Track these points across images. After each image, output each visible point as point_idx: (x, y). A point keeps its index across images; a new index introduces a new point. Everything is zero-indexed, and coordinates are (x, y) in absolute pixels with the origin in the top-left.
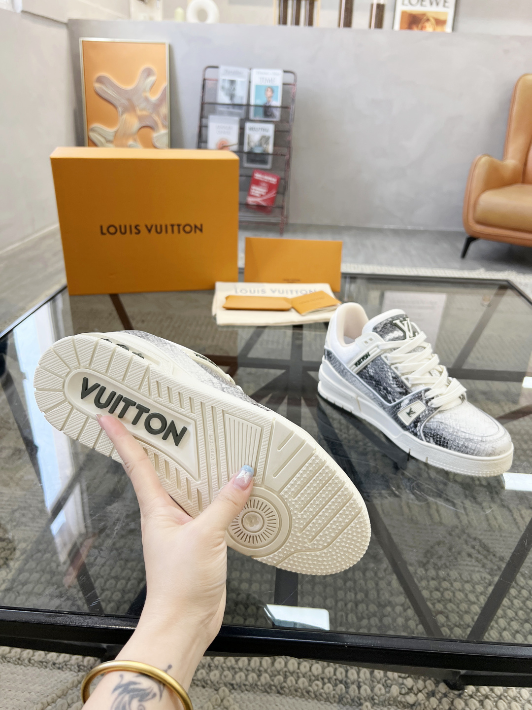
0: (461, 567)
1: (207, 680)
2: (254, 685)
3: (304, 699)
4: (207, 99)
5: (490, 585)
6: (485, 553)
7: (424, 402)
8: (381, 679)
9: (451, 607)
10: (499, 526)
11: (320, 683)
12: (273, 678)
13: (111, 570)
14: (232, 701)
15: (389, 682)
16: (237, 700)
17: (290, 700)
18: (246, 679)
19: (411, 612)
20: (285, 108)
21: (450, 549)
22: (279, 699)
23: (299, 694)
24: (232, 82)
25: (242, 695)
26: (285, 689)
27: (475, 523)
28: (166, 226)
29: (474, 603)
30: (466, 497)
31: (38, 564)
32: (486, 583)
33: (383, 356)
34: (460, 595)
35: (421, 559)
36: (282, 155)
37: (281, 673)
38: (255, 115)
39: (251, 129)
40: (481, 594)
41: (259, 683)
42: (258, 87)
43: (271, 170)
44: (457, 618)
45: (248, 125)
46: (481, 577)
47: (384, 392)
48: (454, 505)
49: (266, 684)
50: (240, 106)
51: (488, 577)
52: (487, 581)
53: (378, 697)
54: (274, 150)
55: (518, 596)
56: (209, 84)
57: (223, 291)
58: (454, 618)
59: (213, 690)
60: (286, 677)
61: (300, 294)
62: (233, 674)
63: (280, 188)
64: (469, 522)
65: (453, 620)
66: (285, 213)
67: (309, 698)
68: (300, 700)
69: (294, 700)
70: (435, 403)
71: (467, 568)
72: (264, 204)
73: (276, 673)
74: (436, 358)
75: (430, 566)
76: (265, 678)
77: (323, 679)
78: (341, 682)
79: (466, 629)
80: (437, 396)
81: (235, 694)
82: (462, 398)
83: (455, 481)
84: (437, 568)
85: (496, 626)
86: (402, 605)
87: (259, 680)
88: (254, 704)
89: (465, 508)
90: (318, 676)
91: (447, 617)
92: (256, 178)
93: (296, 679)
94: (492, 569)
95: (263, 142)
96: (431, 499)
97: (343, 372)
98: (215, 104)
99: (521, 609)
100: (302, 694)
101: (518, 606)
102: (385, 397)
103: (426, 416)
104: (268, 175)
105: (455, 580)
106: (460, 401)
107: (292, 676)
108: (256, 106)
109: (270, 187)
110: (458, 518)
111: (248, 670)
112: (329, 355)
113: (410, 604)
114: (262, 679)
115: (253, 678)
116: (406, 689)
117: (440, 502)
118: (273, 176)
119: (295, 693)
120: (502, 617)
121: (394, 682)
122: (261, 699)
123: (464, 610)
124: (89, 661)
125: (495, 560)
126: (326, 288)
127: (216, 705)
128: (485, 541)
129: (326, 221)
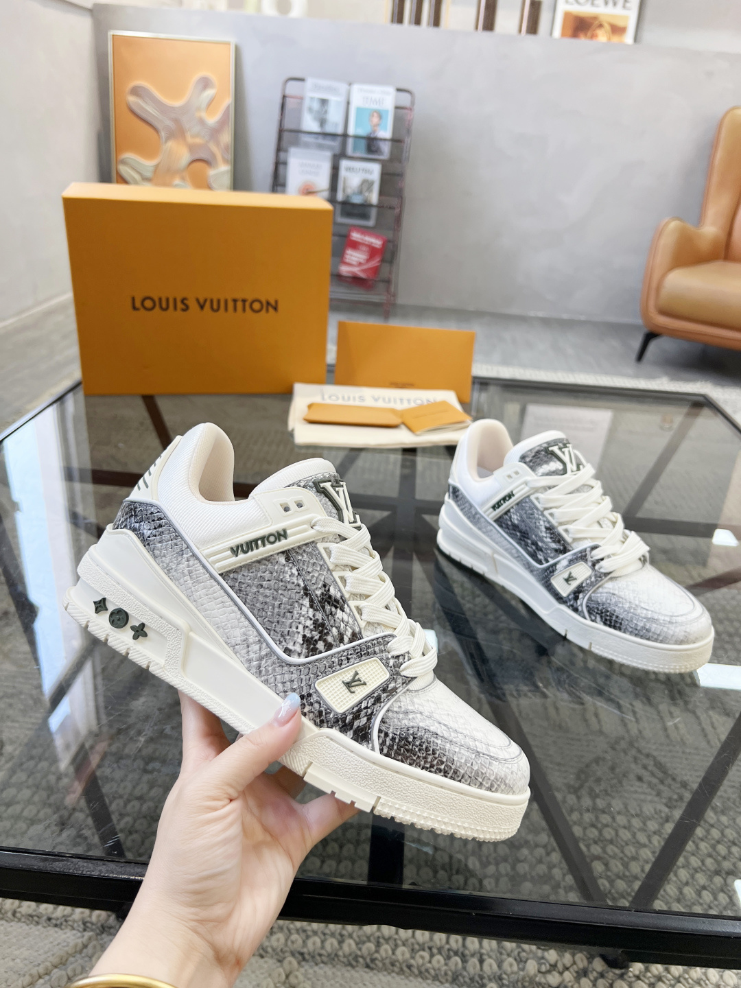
0: (626, 795)
1: (267, 947)
2: (333, 956)
3: (403, 977)
4: (288, 125)
5: (667, 821)
6: (660, 775)
7: (590, 564)
8: (512, 951)
9: (613, 851)
10: (682, 739)
11: (426, 955)
12: (360, 946)
13: (134, 787)
14: (301, 978)
15: (523, 954)
16: (310, 976)
17: (384, 978)
18: (323, 947)
19: (556, 857)
20: (396, 141)
21: (612, 769)
22: (368, 976)
23: (396, 969)
24: (324, 102)
25: (316, 968)
26: (377, 962)
27: (647, 733)
28: (226, 301)
29: (644, 846)
30: (637, 696)
31: (29, 777)
32: (662, 818)
33: (532, 498)
34: (625, 835)
35: (572, 783)
36: (390, 208)
37: (372, 939)
38: (355, 148)
39: (349, 169)
40: (655, 833)
41: (340, 953)
42: (359, 110)
43: (374, 228)
44: (621, 867)
45: (344, 164)
46: (655, 810)
47: (532, 548)
48: (619, 707)
49: (350, 955)
50: (333, 136)
51: (666, 810)
52: (663, 815)
53: (508, 975)
54: (380, 200)
55: (706, 837)
56: (290, 103)
57: (305, 396)
58: (616, 866)
59: (275, 961)
60: (378, 945)
61: (413, 405)
62: (304, 938)
63: (387, 254)
64: (640, 732)
65: (615, 870)
66: (392, 289)
67: (410, 975)
68: (398, 978)
69: (389, 978)
70: (605, 566)
71: (635, 796)
72: (362, 275)
73: (365, 939)
74: (607, 502)
75: (584, 792)
76: (350, 945)
77: (430, 948)
78: (456, 953)
79: (632, 882)
80: (609, 556)
81: (307, 967)
82: (643, 560)
83: (622, 674)
84: (594, 796)
85: (674, 879)
86: (545, 847)
87: (341, 948)
88: (333, 982)
89: (634, 713)
90: (424, 944)
91: (606, 865)
92: (353, 239)
93: (393, 947)
94: (670, 799)
95: (365, 188)
96: (587, 699)
97: (474, 517)
98: (298, 131)
99: (710, 856)
100: (402, 969)
101: (705, 852)
102: (534, 556)
103: (592, 584)
104: (370, 235)
105: (619, 813)
106: (640, 564)
107: (387, 943)
108: (356, 137)
109: (373, 252)
110: (625, 725)
111: (324, 934)
112: (455, 493)
113: (555, 844)
114: (346, 947)
115: (332, 944)
116: (548, 965)
117: (601, 704)
118: (377, 237)
119: (391, 967)
120: (683, 867)
121: (531, 956)
122: (343, 975)
123: (629, 854)
124: (99, 916)
125: (675, 786)
126: (450, 397)
127: (279, 982)
128: (663, 760)
129: (449, 303)
